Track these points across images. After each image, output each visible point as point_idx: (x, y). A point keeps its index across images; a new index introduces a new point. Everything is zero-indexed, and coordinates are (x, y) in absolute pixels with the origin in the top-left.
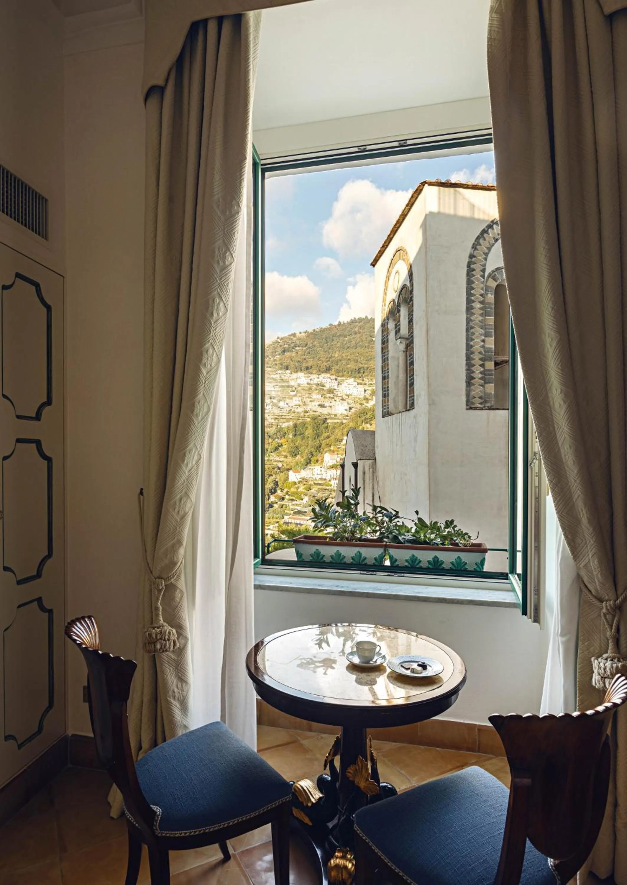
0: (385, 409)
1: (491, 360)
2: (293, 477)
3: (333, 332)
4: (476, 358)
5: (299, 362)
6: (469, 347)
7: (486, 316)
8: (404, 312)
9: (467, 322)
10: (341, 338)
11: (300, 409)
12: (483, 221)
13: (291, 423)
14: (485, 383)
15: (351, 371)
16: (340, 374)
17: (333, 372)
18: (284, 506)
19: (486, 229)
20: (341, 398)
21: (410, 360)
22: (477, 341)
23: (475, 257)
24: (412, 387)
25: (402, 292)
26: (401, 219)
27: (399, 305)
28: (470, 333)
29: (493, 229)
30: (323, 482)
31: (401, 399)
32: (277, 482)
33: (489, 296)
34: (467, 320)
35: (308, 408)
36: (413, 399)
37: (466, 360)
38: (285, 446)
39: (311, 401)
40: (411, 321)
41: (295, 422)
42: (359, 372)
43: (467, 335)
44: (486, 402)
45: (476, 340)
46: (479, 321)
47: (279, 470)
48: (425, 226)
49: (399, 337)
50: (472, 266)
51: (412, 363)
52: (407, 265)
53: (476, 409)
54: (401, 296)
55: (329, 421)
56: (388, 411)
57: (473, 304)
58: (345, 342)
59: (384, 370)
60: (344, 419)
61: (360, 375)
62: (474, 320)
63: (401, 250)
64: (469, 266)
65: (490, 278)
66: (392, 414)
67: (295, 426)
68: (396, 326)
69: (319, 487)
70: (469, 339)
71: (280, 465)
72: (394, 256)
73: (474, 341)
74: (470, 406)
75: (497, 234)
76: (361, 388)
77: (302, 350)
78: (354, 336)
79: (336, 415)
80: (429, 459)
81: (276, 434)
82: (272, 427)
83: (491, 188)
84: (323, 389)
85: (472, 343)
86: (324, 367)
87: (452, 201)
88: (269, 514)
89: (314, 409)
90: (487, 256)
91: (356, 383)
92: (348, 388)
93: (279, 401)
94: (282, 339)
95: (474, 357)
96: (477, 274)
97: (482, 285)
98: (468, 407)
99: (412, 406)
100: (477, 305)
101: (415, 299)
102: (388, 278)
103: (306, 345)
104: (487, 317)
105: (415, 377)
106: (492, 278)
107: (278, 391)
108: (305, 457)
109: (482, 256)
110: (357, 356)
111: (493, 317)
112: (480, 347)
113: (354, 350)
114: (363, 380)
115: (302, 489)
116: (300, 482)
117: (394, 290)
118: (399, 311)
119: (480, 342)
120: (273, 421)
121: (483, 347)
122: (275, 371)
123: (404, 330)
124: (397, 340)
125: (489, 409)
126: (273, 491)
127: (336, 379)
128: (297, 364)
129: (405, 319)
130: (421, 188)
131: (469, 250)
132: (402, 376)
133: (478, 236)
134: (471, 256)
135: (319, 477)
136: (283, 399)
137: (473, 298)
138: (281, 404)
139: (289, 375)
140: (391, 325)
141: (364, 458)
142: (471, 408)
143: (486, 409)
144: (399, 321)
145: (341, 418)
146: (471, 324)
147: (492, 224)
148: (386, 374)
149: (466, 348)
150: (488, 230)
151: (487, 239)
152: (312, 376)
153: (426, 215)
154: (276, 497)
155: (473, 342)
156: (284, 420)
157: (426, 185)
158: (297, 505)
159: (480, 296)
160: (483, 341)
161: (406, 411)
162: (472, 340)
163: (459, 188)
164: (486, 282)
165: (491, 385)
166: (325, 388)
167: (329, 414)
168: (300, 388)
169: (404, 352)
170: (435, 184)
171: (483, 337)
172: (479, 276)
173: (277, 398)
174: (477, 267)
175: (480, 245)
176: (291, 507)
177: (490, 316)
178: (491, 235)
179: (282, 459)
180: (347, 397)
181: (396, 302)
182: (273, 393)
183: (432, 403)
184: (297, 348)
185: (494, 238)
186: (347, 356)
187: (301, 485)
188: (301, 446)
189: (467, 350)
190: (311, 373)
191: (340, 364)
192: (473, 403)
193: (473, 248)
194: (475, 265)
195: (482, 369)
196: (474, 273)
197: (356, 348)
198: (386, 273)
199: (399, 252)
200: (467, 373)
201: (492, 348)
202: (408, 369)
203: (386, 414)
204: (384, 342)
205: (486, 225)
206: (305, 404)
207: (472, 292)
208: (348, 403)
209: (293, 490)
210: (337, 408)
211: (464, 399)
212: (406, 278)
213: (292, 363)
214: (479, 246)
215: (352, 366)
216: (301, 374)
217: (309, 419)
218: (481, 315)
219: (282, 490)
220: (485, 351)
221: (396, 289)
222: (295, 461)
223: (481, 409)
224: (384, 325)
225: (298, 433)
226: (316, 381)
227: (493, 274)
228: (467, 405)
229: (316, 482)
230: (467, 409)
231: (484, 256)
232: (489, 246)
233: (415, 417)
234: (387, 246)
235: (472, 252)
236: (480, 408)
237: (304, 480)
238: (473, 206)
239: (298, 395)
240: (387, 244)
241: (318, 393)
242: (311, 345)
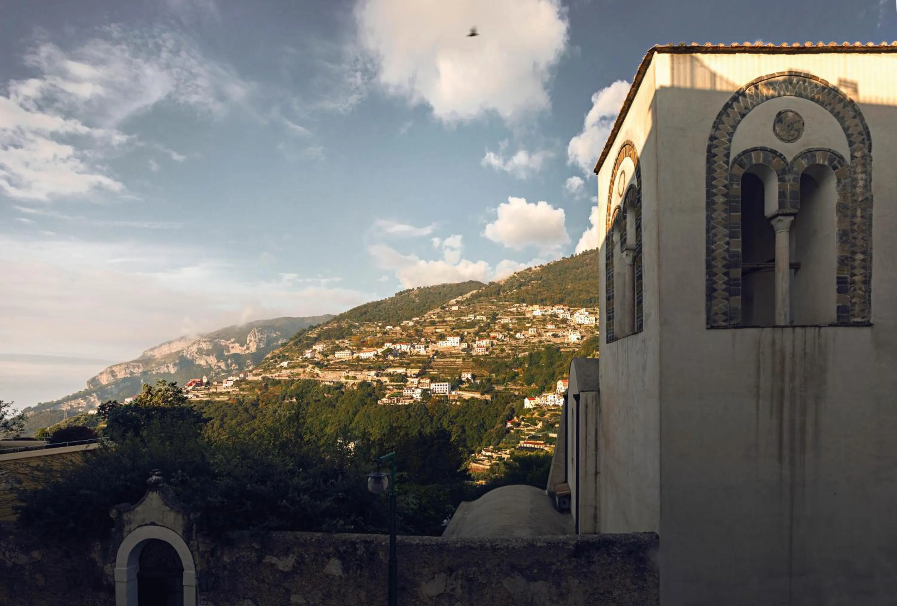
0: (610, 333)
1: (737, 266)
2: (528, 404)
3: (566, 265)
4: (719, 264)
5: (534, 295)
6: (709, 251)
7: (730, 212)
8: (630, 219)
9: (707, 221)
10: (574, 270)
11: (535, 340)
12: (727, 93)
13: (527, 353)
14: (730, 296)
15: (583, 302)
16: (573, 305)
17: (566, 303)
18: (520, 432)
19: (730, 103)
20: (573, 327)
21: (637, 273)
22: (719, 245)
23: (716, 138)
24: (640, 306)
25: (628, 195)
26: (627, 106)
27: (625, 211)
28: (711, 234)
29: (739, 102)
30: (556, 408)
31: (627, 321)
32: (513, 409)
33: (735, 186)
34: (707, 218)
35: (543, 338)
36: (642, 320)
37: (707, 268)
38: (521, 375)
39: (545, 332)
40: (638, 227)
41: (531, 351)
42: (591, 302)
43: (708, 237)
44: (731, 319)
45: (718, 243)
46: (722, 219)
47: (515, 398)
48: (654, 107)
49: (625, 249)
50: (713, 151)
51: (640, 277)
52: (633, 161)
53: (718, 327)
54: (627, 200)
55: (562, 350)
56: (613, 336)
57: (715, 198)
58: (577, 274)
59: (608, 289)
60: (576, 347)
61: (592, 304)
62: (717, 218)
63: (627, 144)
64: (709, 151)
65: (736, 165)
66: (617, 339)
67: (531, 355)
68: (621, 237)
69: (552, 412)
70: (710, 241)
71: (517, 393)
72: (619, 155)
73: (716, 244)
74: (711, 324)
75: (743, 108)
76: (593, 318)
77: (537, 283)
78: (585, 268)
79: (568, 344)
80: (660, 391)
81: (513, 364)
82: (509, 358)
83: (736, 49)
84: (556, 320)
85: (713, 247)
86: (557, 299)
87: (688, 70)
88: (506, 439)
89: (548, 339)
90: (732, 137)
91: (588, 313)
92: (579, 318)
93: (516, 332)
94: (518, 274)
95: (716, 264)
96: (720, 161)
97: (725, 174)
98: (709, 326)
99: (640, 329)
100: (720, 199)
101: (643, 199)
102: (612, 182)
103: (541, 278)
104: (732, 214)
105: (644, 293)
106: (738, 165)
107: (515, 323)
108: (539, 385)
109: (726, 137)
110: (589, 287)
111: (739, 212)
112: (724, 251)
113: (586, 282)
114: (594, 310)
115: (536, 415)
116: (534, 409)
117: (619, 193)
118: (625, 218)
119: (724, 245)
120: (510, 352)
121: (727, 250)
122: (512, 305)
123: (631, 240)
124: (622, 252)
125: (735, 328)
126: (510, 417)
127: (569, 310)
128: (532, 297)
129: (631, 227)
130: (648, 59)
131: (708, 130)
132: (628, 294)
133: (721, 112)
134: (712, 138)
135: (553, 403)
136: (520, 331)
137: (714, 191)
138: (518, 335)
139: (524, 308)
140: (616, 237)
141: (587, 389)
142: (712, 327)
143: (732, 328)
144: (625, 230)
145: (573, 346)
146: (712, 223)
147: (737, 96)
148: (611, 294)
149: (706, 253)
150: (732, 103)
151: (731, 115)
152: (546, 308)
153: (656, 91)
154: (512, 423)
155: (716, 246)
156: (521, 351)
157: (656, 53)
158: (532, 430)
159: (722, 188)
160: (728, 243)
161: (633, 334)
162: (714, 242)
163: (696, 52)
164: (731, 169)
165: (737, 297)
166: (558, 319)
167: (562, 343)
168: (534, 320)
169: (631, 265)
170: (667, 50)
171: (728, 239)
172: (721, 163)
173: (514, 330)
174: (720, 151)
175: (723, 123)
176: (526, 432)
177: (736, 212)
178: (736, 110)
179: (519, 387)
180: (579, 326)
181: (622, 208)
182: (511, 325)
183: (664, 323)
184: (533, 282)
185: (740, 113)
186: (579, 287)
187: (535, 411)
188: (536, 374)
189: (708, 255)
190: (546, 305)
191: (572, 295)
192: (715, 321)
193: (714, 127)
194: (717, 149)
195: (726, 278)
196: (715, 159)
197: (587, 279)
198: (611, 177)
199: (624, 148)
200: (708, 283)
201: (738, 252)
202: (636, 284)
203: (611, 339)
204: (609, 256)
205: (730, 96)
206: (540, 335)
207: (713, 183)
208: (580, 333)
209: (528, 416)
210: (570, 337)
211: (703, 316)
212: (633, 175)
213: (528, 296)
214: (722, 125)
215: (583, 296)
216: (536, 307)
217: (543, 349)
218: (725, 211)
219: (518, 417)
220: (729, 256)
221: (621, 193)
222: (530, 388)
223: (725, 328)
224: (609, 236)
225: (533, 362)
226: (550, 312)
227: (740, 159)
228: (708, 324)
229: (550, 408)
230: (707, 329)
231: (728, 137)
232: (735, 124)
233: (644, 341)
234: (611, 145)
235: (713, 133)
236: (724, 326)
237: (538, 407)
238: (713, 75)
239: (534, 326)
240: (611, 143)
241: (552, 324)
242: (545, 278)
